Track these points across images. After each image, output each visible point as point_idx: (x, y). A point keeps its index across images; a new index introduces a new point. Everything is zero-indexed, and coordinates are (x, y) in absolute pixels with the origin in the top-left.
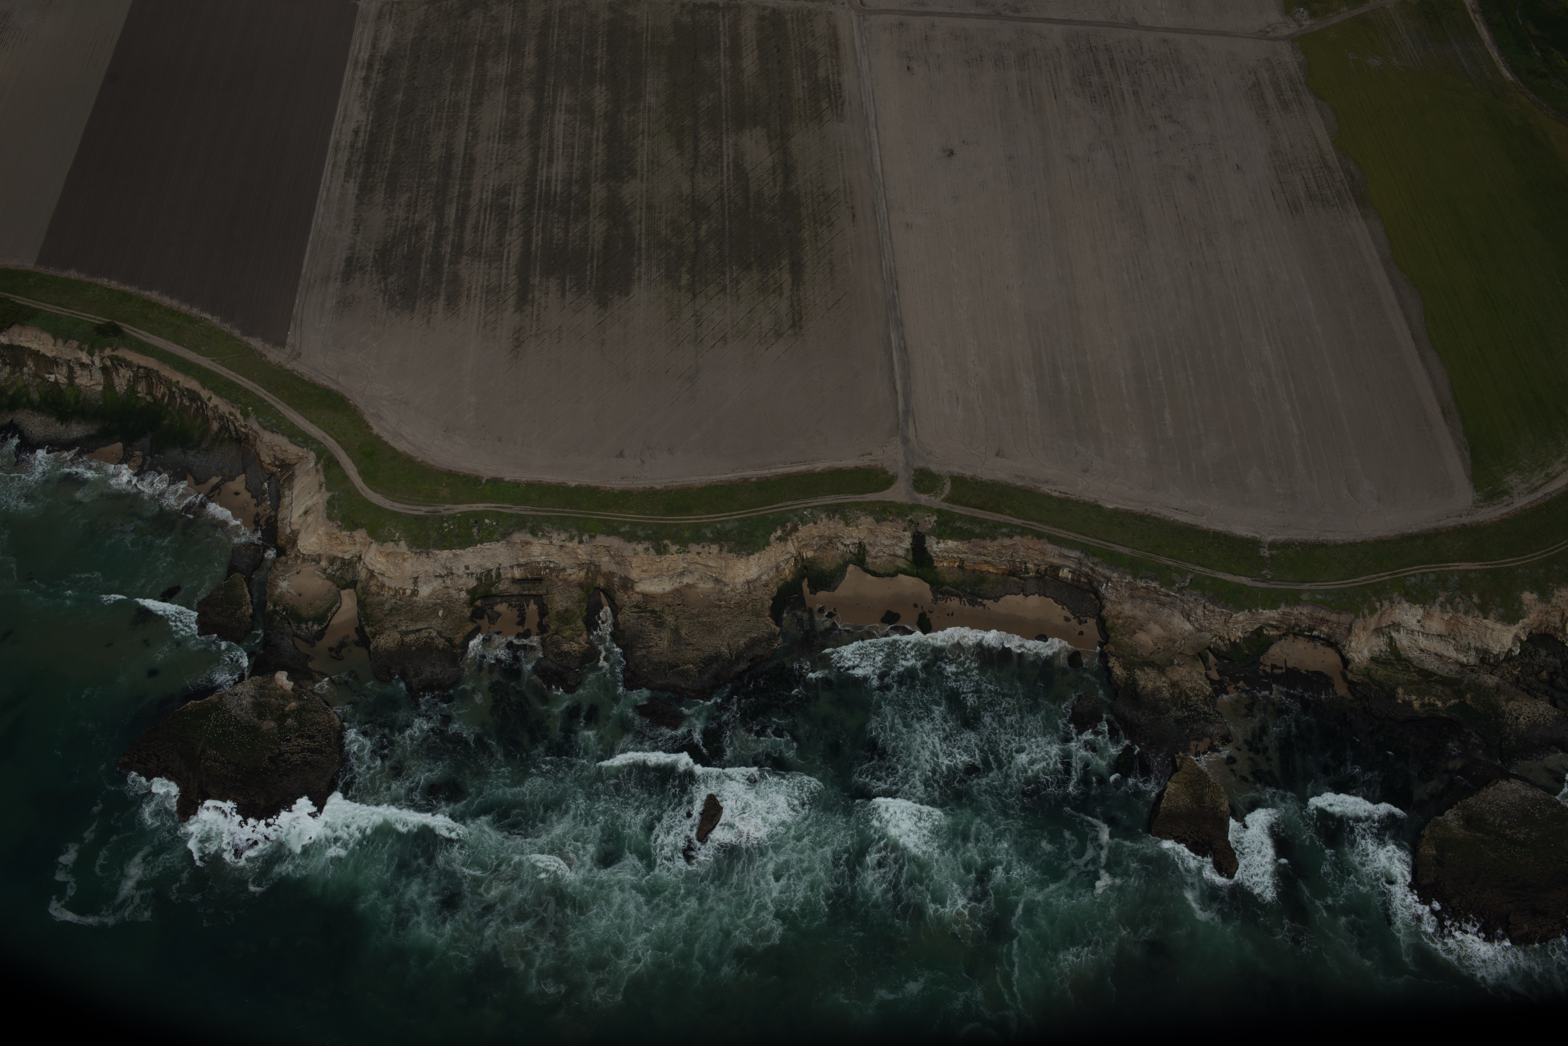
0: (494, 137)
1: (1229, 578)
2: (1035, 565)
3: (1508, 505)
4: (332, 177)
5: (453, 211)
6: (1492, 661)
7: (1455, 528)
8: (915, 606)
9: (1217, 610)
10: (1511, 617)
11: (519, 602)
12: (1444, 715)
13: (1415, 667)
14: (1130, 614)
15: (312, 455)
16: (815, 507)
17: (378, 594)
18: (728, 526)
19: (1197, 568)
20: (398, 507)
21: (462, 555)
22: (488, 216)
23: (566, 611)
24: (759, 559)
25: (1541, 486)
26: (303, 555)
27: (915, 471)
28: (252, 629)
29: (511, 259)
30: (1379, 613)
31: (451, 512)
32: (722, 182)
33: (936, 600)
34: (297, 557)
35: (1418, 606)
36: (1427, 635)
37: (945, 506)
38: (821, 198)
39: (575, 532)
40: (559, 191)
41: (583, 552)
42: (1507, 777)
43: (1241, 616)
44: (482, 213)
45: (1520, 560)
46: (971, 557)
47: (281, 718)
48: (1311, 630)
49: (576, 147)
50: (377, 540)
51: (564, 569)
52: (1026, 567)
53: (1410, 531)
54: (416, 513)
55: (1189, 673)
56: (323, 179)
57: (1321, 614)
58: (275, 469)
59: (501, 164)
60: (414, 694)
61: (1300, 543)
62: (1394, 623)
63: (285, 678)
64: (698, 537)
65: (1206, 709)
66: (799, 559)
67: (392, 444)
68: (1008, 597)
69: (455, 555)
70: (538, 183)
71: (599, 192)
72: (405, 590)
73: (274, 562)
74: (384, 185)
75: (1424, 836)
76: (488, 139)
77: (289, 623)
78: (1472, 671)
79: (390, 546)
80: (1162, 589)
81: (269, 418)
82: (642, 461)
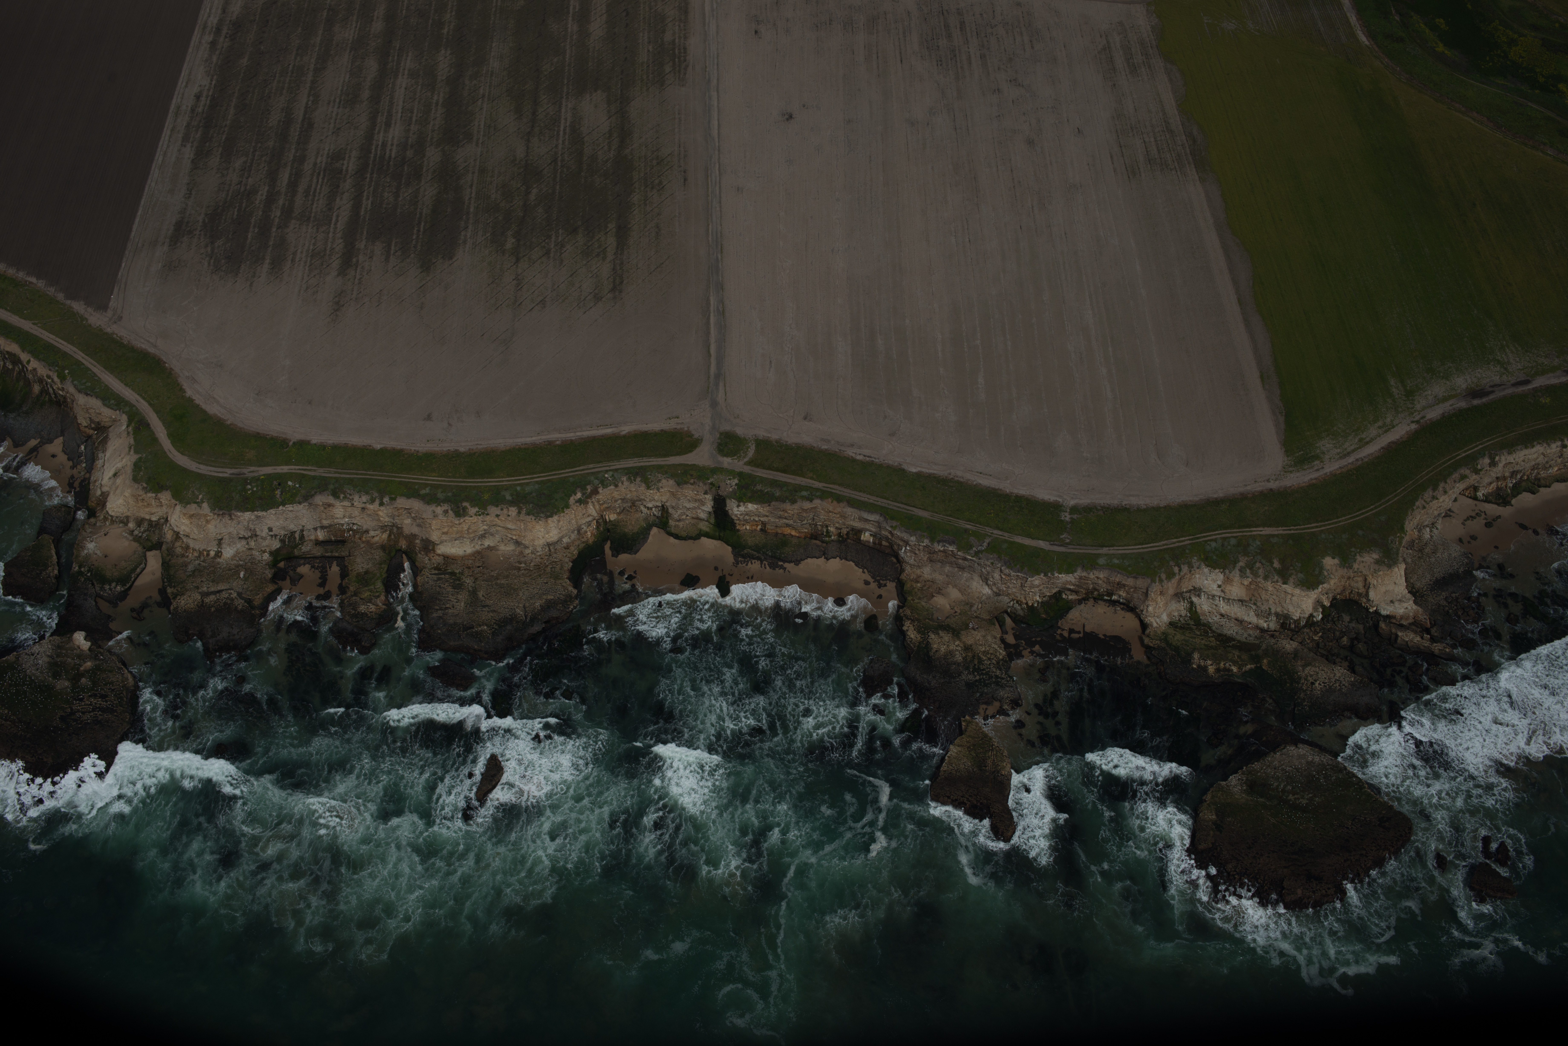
0: (334, 101)
1: (1027, 542)
2: (837, 528)
3: (1318, 470)
4: (169, 141)
5: (287, 176)
6: (1293, 626)
7: (1262, 493)
8: (716, 569)
9: (1013, 573)
10: (1310, 582)
11: (321, 564)
12: (1239, 680)
13: (1214, 632)
14: (930, 577)
15: (124, 418)
16: (616, 470)
17: (183, 556)
18: (528, 489)
19: (995, 532)
20: (204, 469)
21: (264, 517)
22: (320, 180)
23: (366, 572)
24: (559, 521)
25: (1353, 451)
26: (112, 516)
27: (721, 434)
28: (57, 590)
29: (339, 223)
30: (1177, 577)
31: (256, 474)
32: (557, 146)
33: (736, 563)
34: (105, 519)
35: (1217, 570)
36: (1227, 600)
37: (747, 469)
38: (655, 162)
39: (376, 494)
40: (393, 156)
41: (384, 514)
42: (1296, 741)
43: (1037, 580)
44: (315, 178)
45: (1324, 526)
46: (772, 520)
47: (76, 679)
48: (1110, 594)
49: (415, 111)
50: (181, 502)
51: (367, 531)
52: (827, 530)
53: (1215, 496)
54: (221, 475)
55: (984, 636)
56: (161, 143)
57: (1118, 578)
58: (91, 432)
59: (339, 129)
60: (209, 654)
61: (1103, 508)
62: (1195, 588)
63: (82, 638)
64: (497, 499)
65: (998, 673)
66: (601, 521)
67: (204, 406)
68: (809, 560)
69: (258, 517)
70: (374, 147)
71: (433, 156)
72: (209, 551)
73: (84, 523)
74: (221, 149)
75: (1205, 801)
76: (329, 104)
77: (93, 584)
78: (1272, 636)
79: (193, 508)
80: (959, 553)
81: (84, 381)
82: (450, 424)
